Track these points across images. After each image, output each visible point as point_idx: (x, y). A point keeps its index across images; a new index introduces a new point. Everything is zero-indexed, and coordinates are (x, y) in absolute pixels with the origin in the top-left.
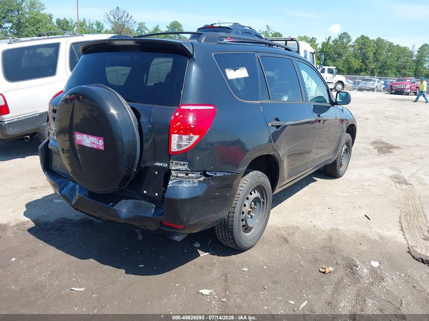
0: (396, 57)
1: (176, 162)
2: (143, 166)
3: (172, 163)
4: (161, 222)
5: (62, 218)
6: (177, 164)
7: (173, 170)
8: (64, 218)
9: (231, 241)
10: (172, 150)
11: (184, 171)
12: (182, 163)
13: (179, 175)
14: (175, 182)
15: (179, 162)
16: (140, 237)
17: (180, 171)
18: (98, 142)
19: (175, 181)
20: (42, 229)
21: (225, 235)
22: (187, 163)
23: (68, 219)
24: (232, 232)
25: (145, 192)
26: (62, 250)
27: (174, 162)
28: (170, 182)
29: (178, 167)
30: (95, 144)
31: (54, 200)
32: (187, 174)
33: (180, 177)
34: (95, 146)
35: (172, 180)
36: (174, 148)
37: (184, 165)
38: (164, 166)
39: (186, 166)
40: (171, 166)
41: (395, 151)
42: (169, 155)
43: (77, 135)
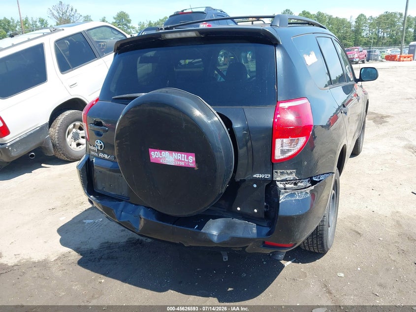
0: (336, 29)
1: (282, 171)
2: (238, 180)
3: (277, 172)
4: (264, 242)
5: (105, 243)
6: (282, 173)
7: (278, 181)
8: (108, 242)
9: (320, 246)
10: (277, 158)
11: (292, 180)
12: (289, 171)
13: (287, 186)
14: (287, 196)
15: (285, 171)
16: (226, 258)
17: (287, 181)
18: (187, 158)
19: (286, 194)
20: (90, 260)
21: (312, 241)
22: (295, 171)
23: (112, 243)
24: (322, 238)
25: (239, 209)
26: (130, 283)
27: (279, 171)
28: (281, 197)
29: (283, 177)
30: (182, 161)
31: (84, 221)
32: (295, 184)
33: (289, 189)
34: (182, 164)
35: (283, 194)
36: (278, 155)
37: (291, 173)
38: (266, 177)
39: (294, 174)
40: (275, 176)
41: (388, 119)
42: (272, 164)
43: (152, 153)
